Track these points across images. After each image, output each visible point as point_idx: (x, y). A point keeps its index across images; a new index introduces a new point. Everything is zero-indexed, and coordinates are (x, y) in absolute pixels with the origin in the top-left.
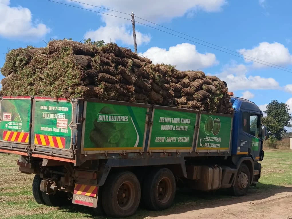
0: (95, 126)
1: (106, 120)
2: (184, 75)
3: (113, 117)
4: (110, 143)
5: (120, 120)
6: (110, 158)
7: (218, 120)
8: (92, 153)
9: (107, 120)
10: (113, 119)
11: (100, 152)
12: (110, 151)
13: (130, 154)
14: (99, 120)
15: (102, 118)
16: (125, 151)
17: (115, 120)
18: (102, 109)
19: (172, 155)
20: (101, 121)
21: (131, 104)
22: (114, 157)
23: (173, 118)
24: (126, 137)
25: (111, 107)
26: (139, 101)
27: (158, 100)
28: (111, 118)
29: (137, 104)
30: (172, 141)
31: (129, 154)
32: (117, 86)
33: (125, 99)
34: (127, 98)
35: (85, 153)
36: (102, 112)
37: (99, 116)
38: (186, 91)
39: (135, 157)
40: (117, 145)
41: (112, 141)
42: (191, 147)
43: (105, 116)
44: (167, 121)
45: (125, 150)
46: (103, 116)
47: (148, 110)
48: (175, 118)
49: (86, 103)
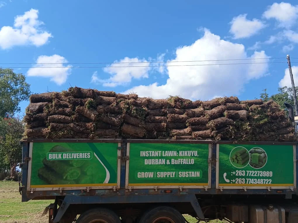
0: (44, 164)
1: (59, 158)
2: (198, 104)
3: (69, 155)
4: (66, 179)
5: (79, 157)
6: (68, 195)
7: (260, 149)
8: (42, 190)
9: (61, 158)
10: (69, 157)
11: (53, 189)
12: (67, 188)
13: (98, 190)
14: (49, 158)
15: (52, 157)
16: (90, 188)
17: (71, 157)
18: (53, 148)
19: (171, 192)
20: (52, 159)
21: (92, 140)
22: (73, 194)
23: (163, 152)
24: (88, 173)
25: (64, 145)
26: (106, 137)
27: (137, 134)
28: (66, 156)
29: (101, 140)
30: (168, 176)
31: (96, 191)
32: (72, 125)
33: (84, 136)
34: (85, 135)
35: (32, 190)
36: (53, 151)
37: (50, 154)
38: (193, 121)
39: (105, 194)
40: (77, 182)
41: (69, 178)
42: (207, 182)
43: (57, 154)
44: (153, 155)
45: (88, 187)
46: (55, 154)
47: (119, 145)
48: (167, 150)
49: (31, 144)
